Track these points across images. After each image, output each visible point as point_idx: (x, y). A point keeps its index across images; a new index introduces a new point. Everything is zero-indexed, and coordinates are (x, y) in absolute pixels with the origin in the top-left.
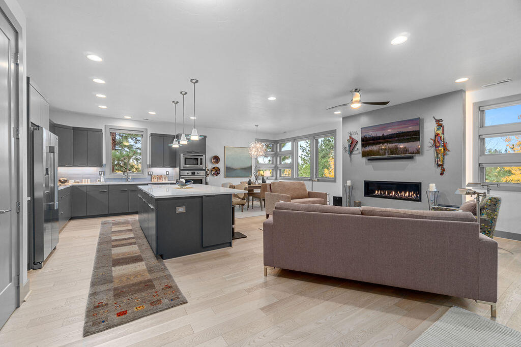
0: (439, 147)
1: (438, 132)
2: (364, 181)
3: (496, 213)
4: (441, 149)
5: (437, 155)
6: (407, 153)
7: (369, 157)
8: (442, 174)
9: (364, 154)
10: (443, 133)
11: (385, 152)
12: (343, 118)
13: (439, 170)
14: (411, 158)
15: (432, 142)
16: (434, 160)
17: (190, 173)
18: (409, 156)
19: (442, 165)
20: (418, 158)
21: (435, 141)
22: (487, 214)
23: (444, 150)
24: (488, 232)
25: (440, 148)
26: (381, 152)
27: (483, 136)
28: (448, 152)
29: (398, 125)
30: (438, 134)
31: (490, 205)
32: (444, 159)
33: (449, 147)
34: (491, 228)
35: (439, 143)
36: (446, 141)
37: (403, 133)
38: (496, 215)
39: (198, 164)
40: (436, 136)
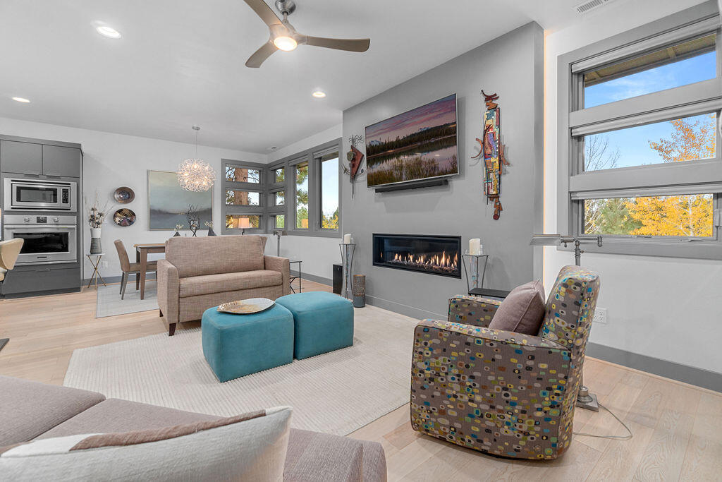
0: (490, 155)
1: (489, 122)
2: (374, 235)
3: (580, 329)
4: (494, 159)
5: (488, 174)
6: (436, 172)
7: (379, 186)
8: (496, 217)
9: (372, 181)
10: (498, 125)
11: (401, 174)
12: (345, 112)
13: (491, 207)
14: (444, 183)
15: (479, 146)
16: (482, 187)
17: (33, 218)
18: (438, 179)
19: (497, 196)
20: (456, 183)
21: (483, 143)
22: (558, 330)
23: (500, 161)
24: (559, 388)
25: (492, 160)
26: (395, 173)
27: (578, 130)
28: (507, 168)
29: (421, 115)
30: (489, 127)
31: (564, 305)
32: (500, 182)
33: (510, 156)
34: (566, 378)
35: (492, 148)
36: (505, 141)
37: (428, 130)
38: (582, 336)
39: (55, 201)
40: (485, 131)
